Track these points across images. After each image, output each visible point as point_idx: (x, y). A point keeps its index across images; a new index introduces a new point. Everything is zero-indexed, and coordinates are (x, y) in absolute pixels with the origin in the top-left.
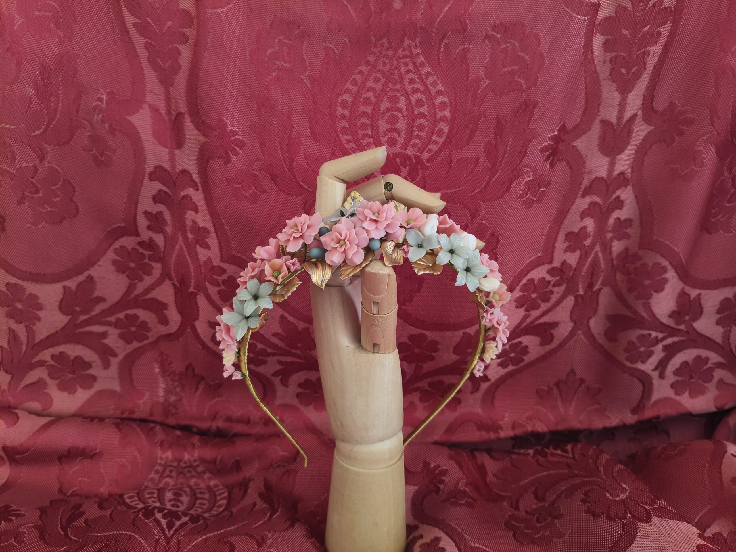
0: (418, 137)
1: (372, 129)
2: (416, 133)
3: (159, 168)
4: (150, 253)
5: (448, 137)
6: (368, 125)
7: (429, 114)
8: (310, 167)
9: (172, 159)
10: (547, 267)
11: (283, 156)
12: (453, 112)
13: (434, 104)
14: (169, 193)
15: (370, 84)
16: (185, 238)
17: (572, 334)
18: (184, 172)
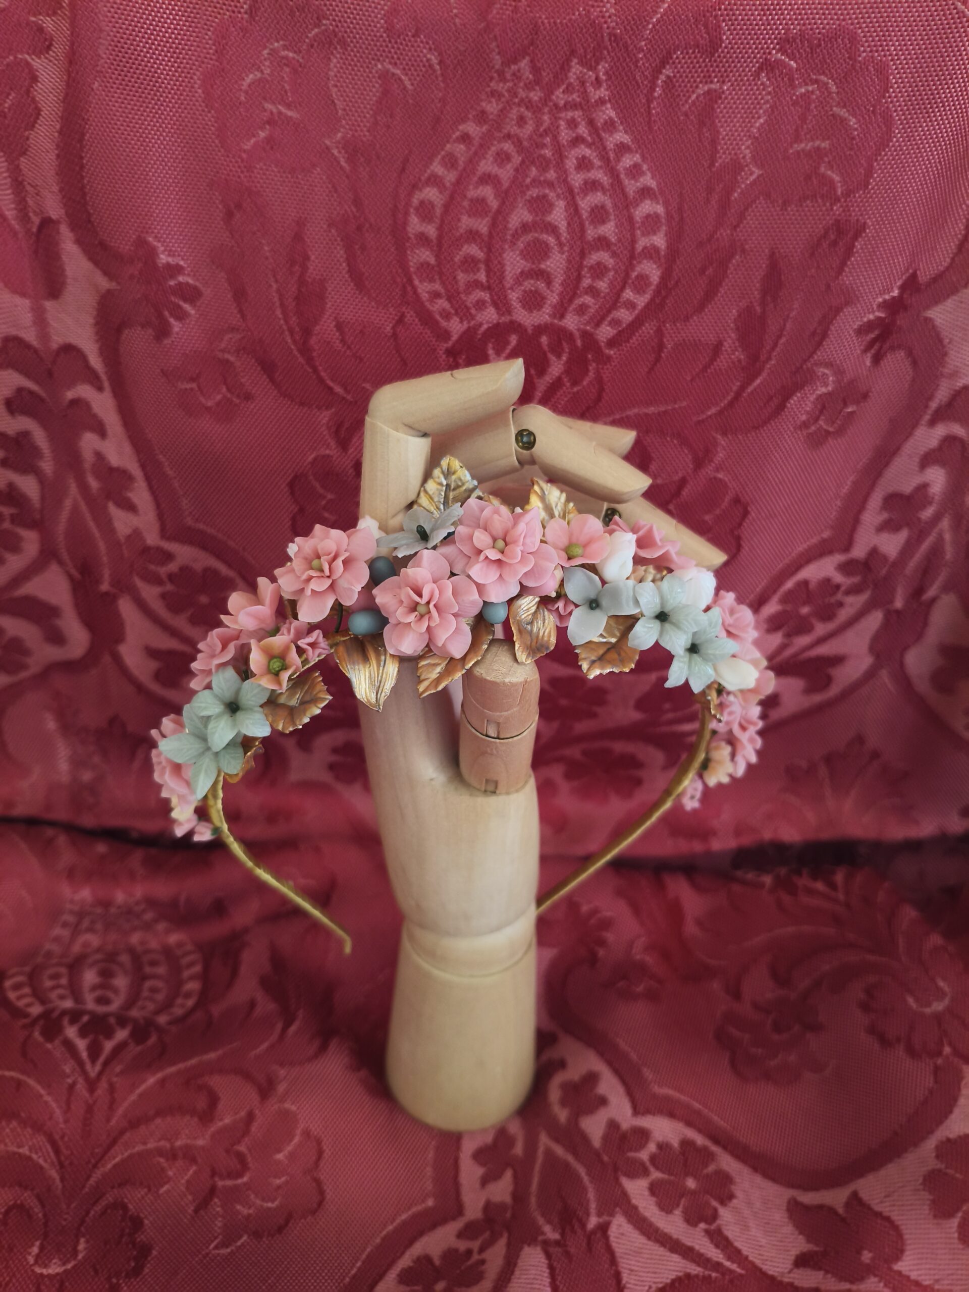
0: (592, 291)
1: (489, 271)
2: (586, 282)
3: (14, 342)
4: (13, 511)
5: (658, 292)
6: (479, 261)
7: (619, 240)
8: (349, 347)
9: (41, 321)
10: (839, 558)
11: (286, 322)
12: (675, 238)
13: (631, 219)
14: (43, 394)
15: (487, 166)
16: (84, 487)
17: (870, 675)
18: (69, 349)
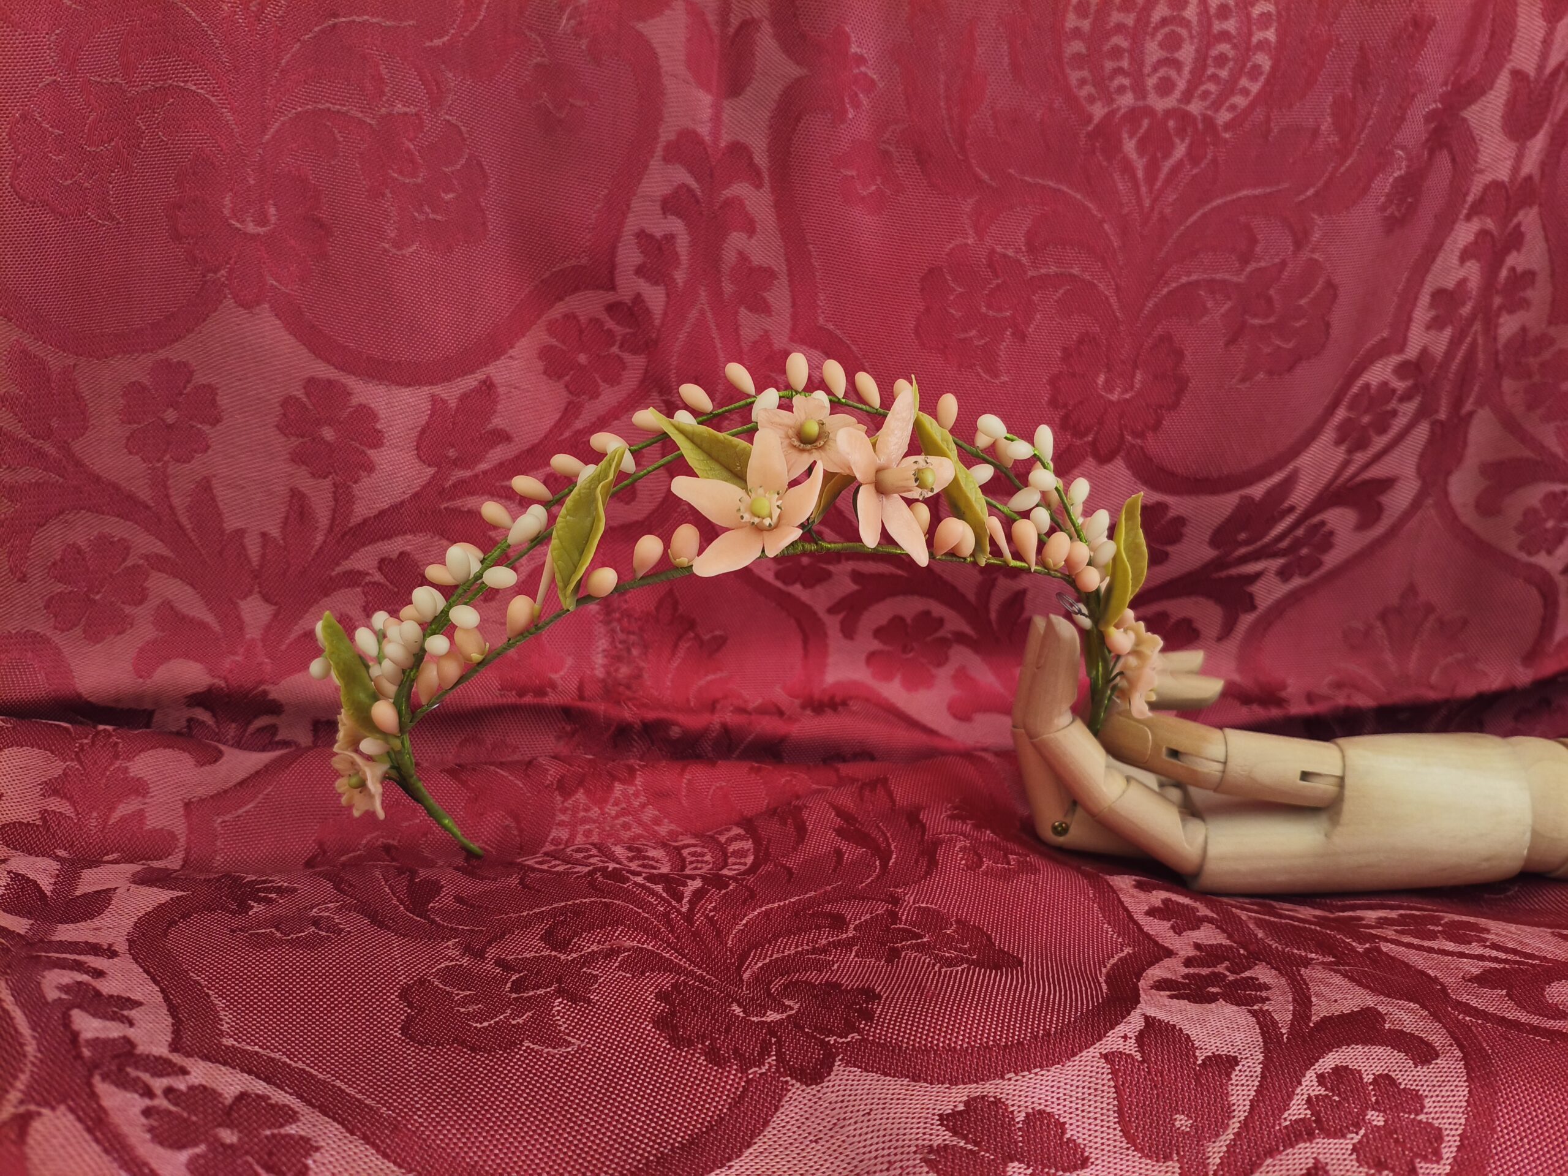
0: (1214, 78)
1: (1132, 60)
2: (1210, 71)
3: (688, 136)
4: (628, 330)
5: (1268, 82)
6: (1124, 50)
7: (1239, 34)
8: (1000, 135)
10: (1395, 359)
11: (948, 113)
12: (1282, 34)
14: (699, 193)
16: (715, 294)
17: (1416, 504)
18: (737, 148)
